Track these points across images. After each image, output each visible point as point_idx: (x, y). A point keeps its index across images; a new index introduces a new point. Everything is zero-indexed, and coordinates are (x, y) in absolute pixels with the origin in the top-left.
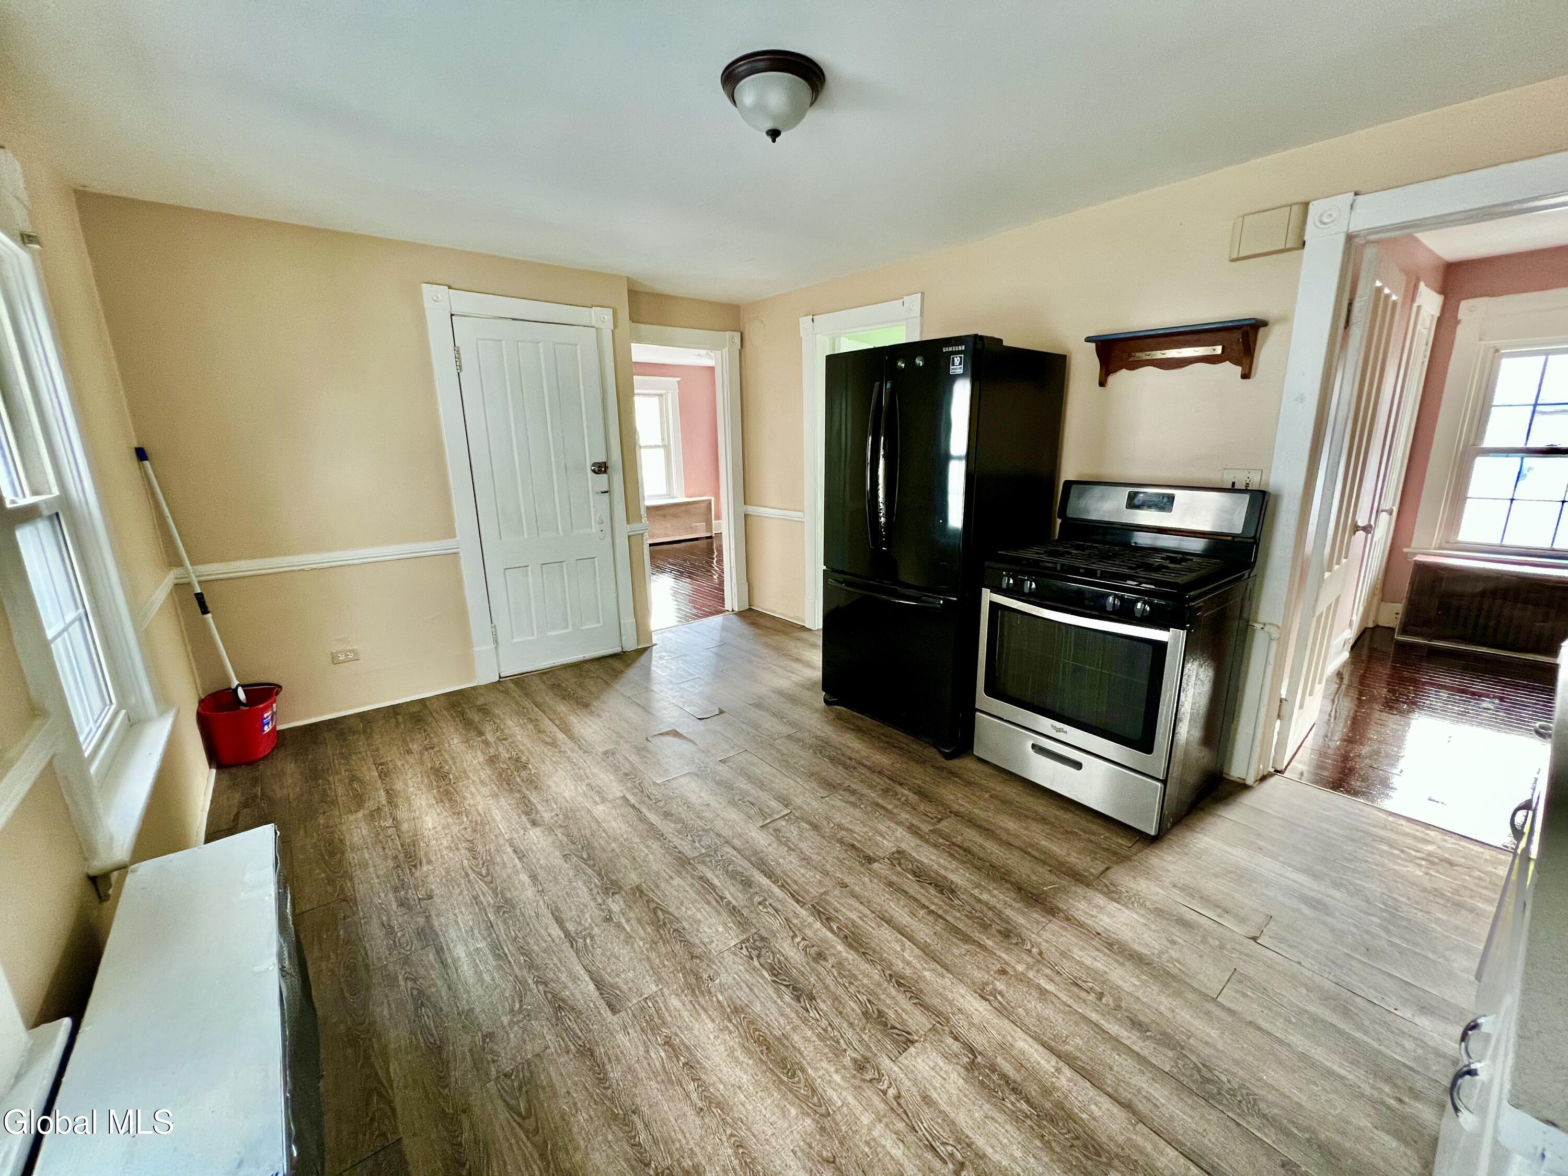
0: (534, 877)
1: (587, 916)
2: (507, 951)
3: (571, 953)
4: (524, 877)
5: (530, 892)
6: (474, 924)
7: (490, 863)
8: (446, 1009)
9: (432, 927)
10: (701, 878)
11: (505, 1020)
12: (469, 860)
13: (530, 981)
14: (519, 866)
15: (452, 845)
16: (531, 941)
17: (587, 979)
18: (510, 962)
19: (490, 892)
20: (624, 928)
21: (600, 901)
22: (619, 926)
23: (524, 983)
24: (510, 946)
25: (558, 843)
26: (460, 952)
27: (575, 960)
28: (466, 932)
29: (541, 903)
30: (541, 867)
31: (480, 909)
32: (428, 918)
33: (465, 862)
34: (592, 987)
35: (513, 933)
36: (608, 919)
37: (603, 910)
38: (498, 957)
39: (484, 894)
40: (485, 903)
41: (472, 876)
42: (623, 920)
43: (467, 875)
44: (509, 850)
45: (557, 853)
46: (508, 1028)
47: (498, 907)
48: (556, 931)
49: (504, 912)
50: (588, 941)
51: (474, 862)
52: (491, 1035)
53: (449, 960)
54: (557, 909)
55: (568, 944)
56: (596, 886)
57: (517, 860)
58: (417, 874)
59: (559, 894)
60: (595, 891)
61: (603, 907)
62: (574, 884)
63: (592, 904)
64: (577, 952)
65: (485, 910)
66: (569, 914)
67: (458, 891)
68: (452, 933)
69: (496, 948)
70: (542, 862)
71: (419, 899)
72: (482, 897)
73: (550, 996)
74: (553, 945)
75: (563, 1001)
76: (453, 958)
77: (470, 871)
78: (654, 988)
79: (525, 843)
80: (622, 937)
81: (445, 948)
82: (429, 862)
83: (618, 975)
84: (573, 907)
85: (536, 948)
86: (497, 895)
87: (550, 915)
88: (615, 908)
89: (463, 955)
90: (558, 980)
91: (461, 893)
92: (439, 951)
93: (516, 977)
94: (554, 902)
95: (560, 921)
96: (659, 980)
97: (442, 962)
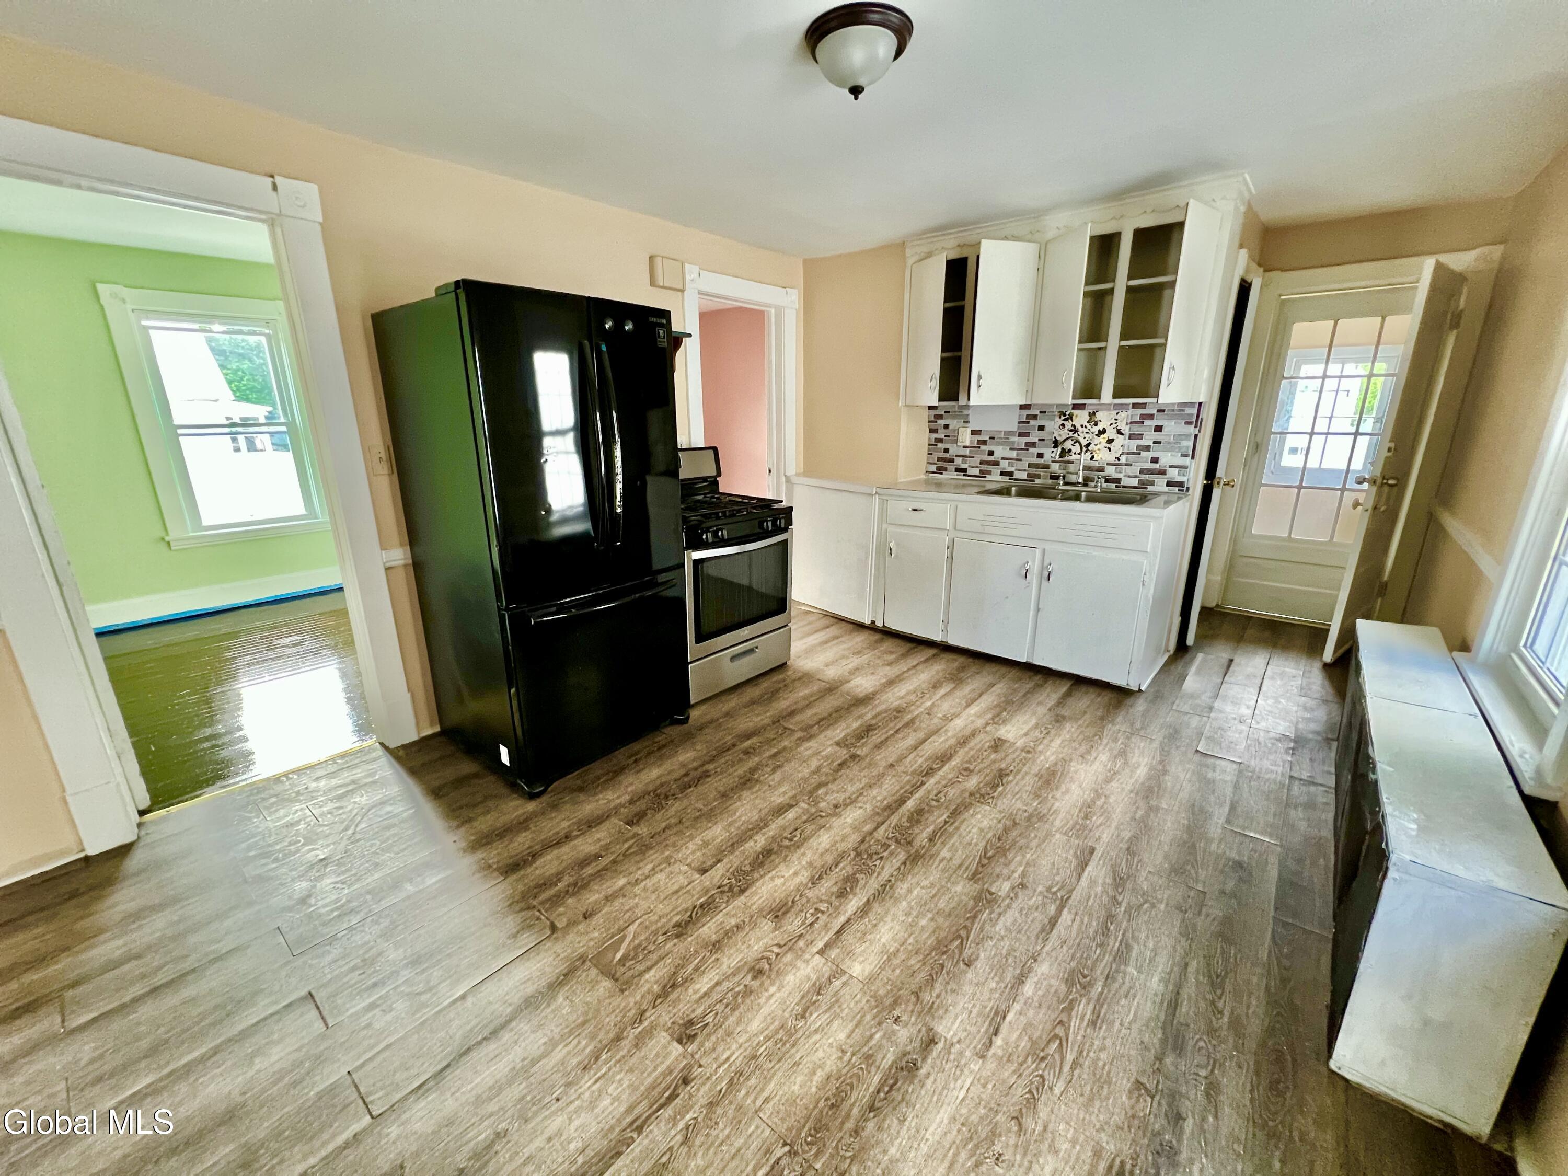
0: (1020, 980)
1: (1031, 903)
2: (1117, 944)
3: (1076, 896)
4: (1028, 989)
5: (1043, 968)
6: (1120, 998)
7: (1038, 1054)
8: (1201, 953)
9: (1164, 1041)
10: (931, 840)
11: (1162, 907)
12: (1051, 1088)
13: (1123, 909)
14: (1017, 1007)
15: (1045, 1147)
16: (1091, 931)
17: (1086, 874)
18: (1123, 935)
19: (1074, 1013)
20: (1023, 871)
21: (1007, 901)
22: (1023, 875)
23: (1128, 911)
24: (1111, 944)
25: (953, 985)
26: (1155, 984)
27: (1079, 889)
28: (1134, 997)
29: (1047, 948)
30: (1001, 979)
31: (1102, 1006)
32: (1159, 1058)
33: (1057, 1091)
34: (1089, 868)
35: (1098, 952)
36: (1023, 886)
37: (1016, 894)
38: (1129, 948)
39: (1082, 1019)
40: (1091, 1006)
41: (1070, 1057)
42: (1016, 875)
43: (1075, 1064)
44: (998, 1041)
45: (969, 976)
46: (1165, 901)
47: (1084, 988)
48: (1066, 916)
49: (1085, 977)
50: (1054, 889)
51: (1049, 1077)
52: (1179, 908)
53: (1171, 987)
54: (1043, 930)
55: (1070, 901)
56: (991, 913)
57: (1010, 1017)
58: (1127, 1150)
59: (1024, 938)
60: (997, 911)
61: (1012, 895)
62: (1003, 933)
63: (1014, 906)
64: (1071, 891)
65: (1098, 1000)
66: (1040, 918)
67: (1103, 1056)
68: (1148, 1009)
69: (1121, 957)
70: (993, 985)
71: (1152, 1097)
72: (1087, 1017)
73: (1120, 890)
74: (1080, 913)
75: (1115, 879)
76: (1166, 986)
77: (1066, 1069)
78: (1058, 836)
79: (973, 1029)
80: (1031, 869)
81: (1165, 1004)
82: (1097, 1154)
83: (1067, 858)
84: (1031, 918)
85: (1094, 923)
86: (1072, 1000)
87: (1054, 931)
88: (1006, 886)
89: (1156, 979)
90: (1104, 891)
91: (1103, 1049)
92: (1173, 1005)
93: (1129, 921)
94: (1037, 937)
95: (1053, 922)
96: (1049, 835)
97: (1178, 993)
